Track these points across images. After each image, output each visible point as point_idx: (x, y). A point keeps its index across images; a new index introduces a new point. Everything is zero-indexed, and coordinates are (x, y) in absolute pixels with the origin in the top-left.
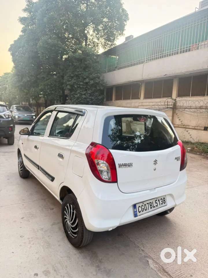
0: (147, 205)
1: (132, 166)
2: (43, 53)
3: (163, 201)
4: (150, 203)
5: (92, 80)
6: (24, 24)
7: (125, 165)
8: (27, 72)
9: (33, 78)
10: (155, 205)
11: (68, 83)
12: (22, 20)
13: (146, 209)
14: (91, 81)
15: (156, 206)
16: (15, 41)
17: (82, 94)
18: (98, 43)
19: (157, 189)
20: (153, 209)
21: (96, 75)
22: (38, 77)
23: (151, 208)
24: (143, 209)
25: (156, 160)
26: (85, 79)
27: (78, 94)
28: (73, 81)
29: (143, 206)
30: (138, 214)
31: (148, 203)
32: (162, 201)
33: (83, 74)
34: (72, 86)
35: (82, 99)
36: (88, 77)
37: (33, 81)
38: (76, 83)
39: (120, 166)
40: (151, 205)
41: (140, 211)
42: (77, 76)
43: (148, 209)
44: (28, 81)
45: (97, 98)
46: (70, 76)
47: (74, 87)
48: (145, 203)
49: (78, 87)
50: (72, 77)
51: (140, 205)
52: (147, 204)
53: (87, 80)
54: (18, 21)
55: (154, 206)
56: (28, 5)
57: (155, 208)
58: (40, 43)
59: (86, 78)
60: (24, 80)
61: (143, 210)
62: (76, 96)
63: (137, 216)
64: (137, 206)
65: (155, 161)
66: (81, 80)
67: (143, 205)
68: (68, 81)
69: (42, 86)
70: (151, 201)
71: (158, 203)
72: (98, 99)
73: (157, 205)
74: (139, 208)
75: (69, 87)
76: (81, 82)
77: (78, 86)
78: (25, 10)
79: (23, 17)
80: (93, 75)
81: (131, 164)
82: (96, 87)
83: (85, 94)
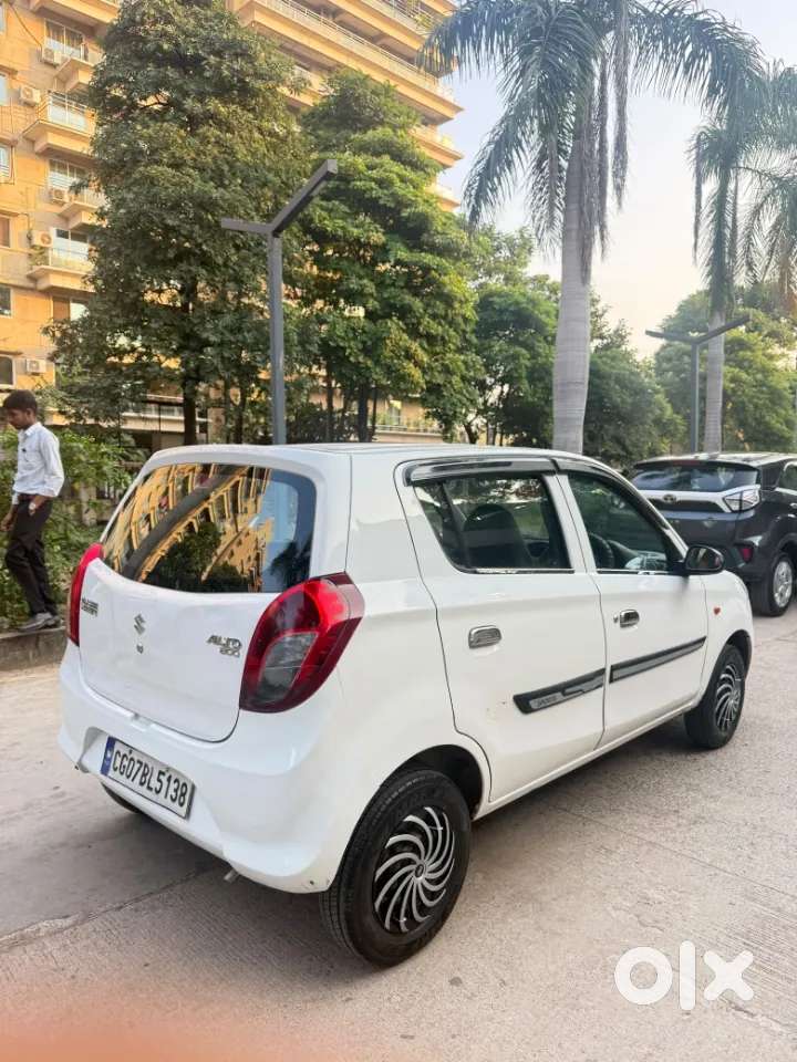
0: (136, 767)
3: (179, 792)
4: (146, 766)
10: (154, 781)
13: (129, 773)
20: (144, 790)
23: (141, 783)
24: (124, 767)
29: (127, 759)
30: (111, 772)
31: (141, 764)
32: (176, 791)
40: (144, 774)
41: (116, 766)
43: (133, 780)
48: (136, 756)
51: (123, 750)
52: (138, 762)
55: (151, 785)
57: (148, 794)
61: (122, 769)
64: (116, 747)
67: (129, 757)
70: (150, 764)
71: (163, 784)
73: (158, 789)
74: (118, 756)
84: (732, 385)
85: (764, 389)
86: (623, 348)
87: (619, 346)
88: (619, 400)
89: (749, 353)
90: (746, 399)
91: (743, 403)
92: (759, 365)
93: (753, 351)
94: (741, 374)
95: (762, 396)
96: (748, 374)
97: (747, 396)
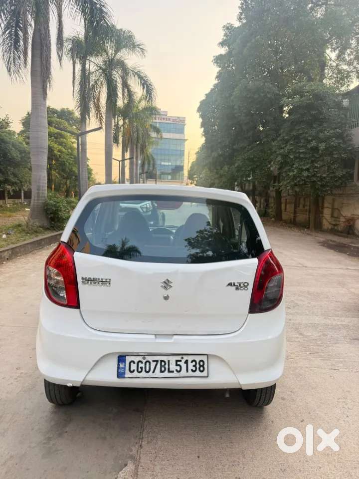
0: (153, 365)
1: (110, 284)
2: (239, 107)
3: (198, 366)
4: (162, 361)
5: (322, 142)
6: (220, 67)
7: (95, 281)
8: (219, 141)
9: (228, 150)
10: (173, 367)
11: (278, 152)
12: (218, 60)
13: (147, 370)
14: (320, 145)
15: (177, 370)
16: (206, 95)
17: (302, 170)
18: (348, 72)
19: (175, 337)
20: (166, 374)
21: (332, 131)
22: (235, 147)
23: (161, 371)
24: (141, 368)
25: (168, 280)
26: (309, 142)
27: (295, 170)
28: (289, 147)
29: (142, 363)
30: (128, 374)
31: (157, 361)
32: (195, 366)
33: (306, 133)
34: (285, 156)
35: (303, 178)
36: (316, 138)
37: (227, 154)
38: (294, 150)
39: (86, 280)
40: (161, 366)
41: (132, 370)
42: (297, 138)
43: (154, 372)
44: (220, 156)
45: (332, 175)
46: (283, 139)
47: (290, 157)
48: (150, 359)
49: (296, 158)
50: (287, 141)
51: (136, 359)
52: (154, 361)
53: (314, 144)
54: (213, 63)
55: (171, 370)
56: (226, 35)
57: (171, 375)
58: (236, 92)
59: (311, 140)
60: (215, 154)
61: (140, 370)
62: (291, 174)
63: (124, 378)
64: (128, 359)
65: (164, 282)
66: (301, 144)
67: (144, 361)
68: (279, 149)
69: (239, 162)
70: (165, 358)
71: (182, 366)
72: (335, 177)
73: (179, 369)
74: (132, 363)
75: (279, 158)
76: (301, 148)
77: (297, 155)
78: (222, 44)
79: (219, 55)
80: (325, 132)
81: (108, 281)
82: (331, 154)
83: (308, 170)
84: (59, 153)
85: (72, 156)
86: (8, 129)
87: (6, 128)
88: (15, 155)
89: (65, 140)
90: (65, 160)
91: (64, 161)
92: (69, 146)
93: (66, 139)
94: (62, 148)
95: (72, 160)
96: (65, 149)
97: (66, 159)
